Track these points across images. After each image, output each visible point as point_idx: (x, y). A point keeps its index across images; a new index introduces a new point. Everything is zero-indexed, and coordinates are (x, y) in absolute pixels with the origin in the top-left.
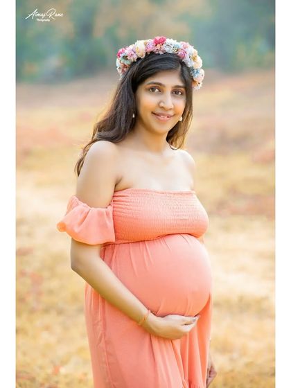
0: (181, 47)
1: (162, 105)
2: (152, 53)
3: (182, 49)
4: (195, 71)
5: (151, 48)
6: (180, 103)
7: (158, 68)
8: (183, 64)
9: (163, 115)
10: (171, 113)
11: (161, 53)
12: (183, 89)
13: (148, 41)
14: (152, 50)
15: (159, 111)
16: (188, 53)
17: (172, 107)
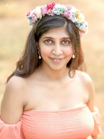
0: (66, 9)
1: (54, 52)
2: (46, 15)
3: (66, 11)
4: (79, 24)
5: (45, 12)
6: (68, 50)
7: (48, 27)
8: (69, 21)
9: (56, 59)
10: (62, 57)
11: (52, 15)
12: (69, 40)
13: (43, 7)
14: (45, 13)
15: (53, 56)
16: (71, 13)
17: (61, 53)
